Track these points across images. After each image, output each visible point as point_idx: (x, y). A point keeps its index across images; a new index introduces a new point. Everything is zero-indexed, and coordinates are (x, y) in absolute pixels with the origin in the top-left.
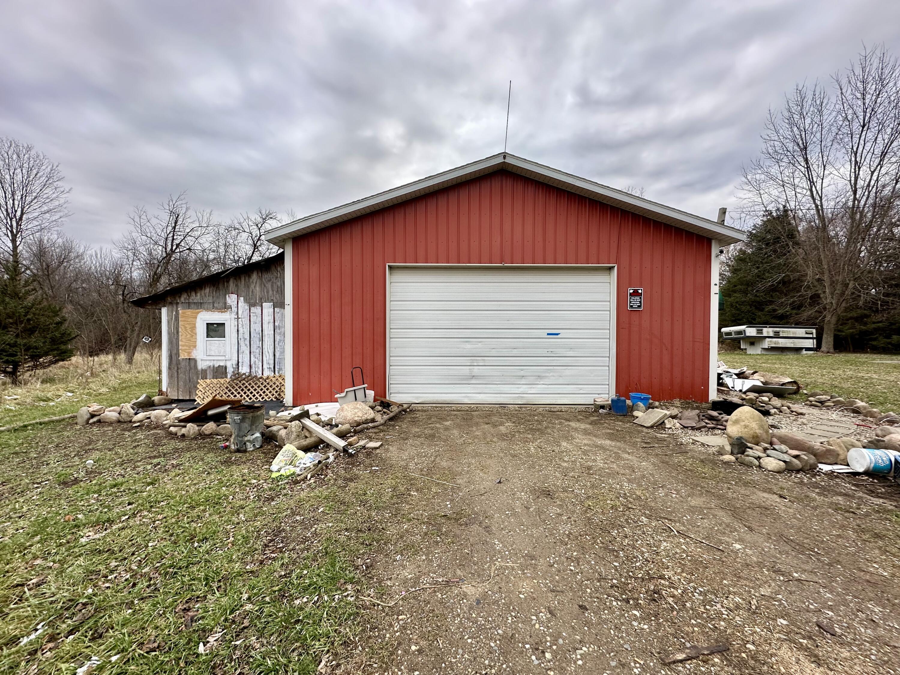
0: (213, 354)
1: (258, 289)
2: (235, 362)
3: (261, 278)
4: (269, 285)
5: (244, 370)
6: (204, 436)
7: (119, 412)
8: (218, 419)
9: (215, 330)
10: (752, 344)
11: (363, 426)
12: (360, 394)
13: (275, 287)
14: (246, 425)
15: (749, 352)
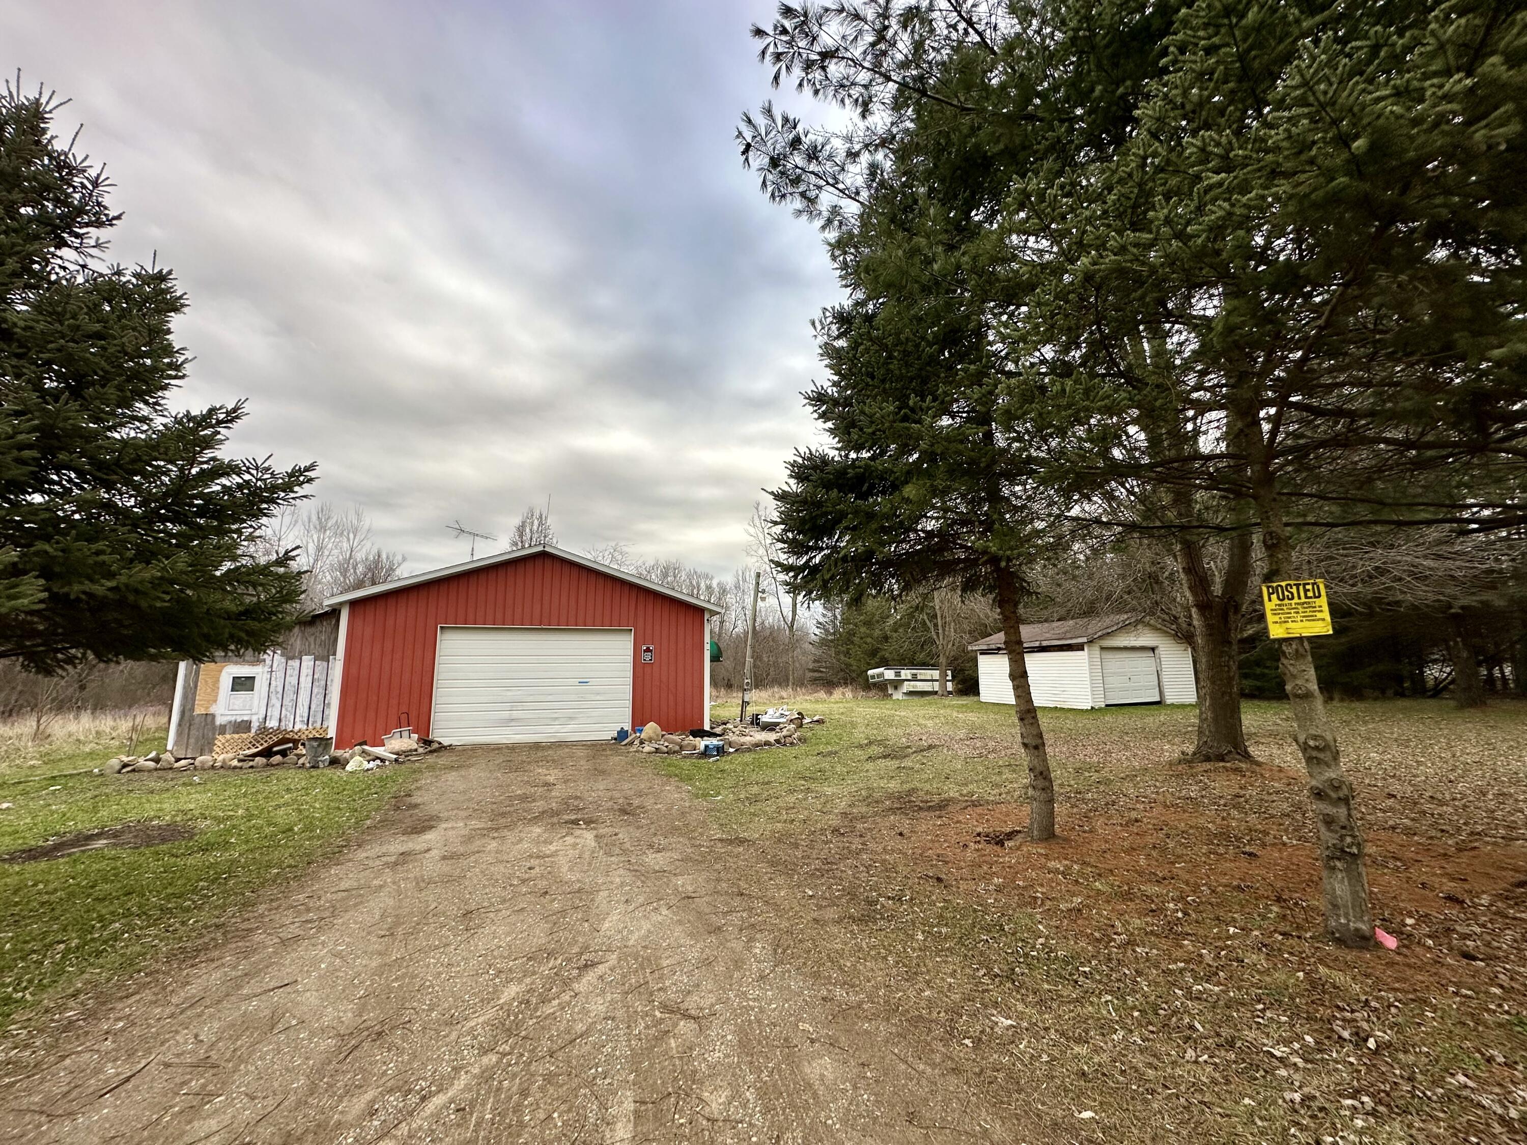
0: (236, 707)
1: (298, 642)
2: (262, 716)
3: (303, 632)
4: (312, 639)
5: (272, 724)
6: (273, 765)
7: (157, 760)
8: (284, 753)
9: (243, 684)
10: (896, 688)
11: (408, 753)
12: (406, 734)
13: (318, 641)
14: (320, 749)
15: (894, 697)
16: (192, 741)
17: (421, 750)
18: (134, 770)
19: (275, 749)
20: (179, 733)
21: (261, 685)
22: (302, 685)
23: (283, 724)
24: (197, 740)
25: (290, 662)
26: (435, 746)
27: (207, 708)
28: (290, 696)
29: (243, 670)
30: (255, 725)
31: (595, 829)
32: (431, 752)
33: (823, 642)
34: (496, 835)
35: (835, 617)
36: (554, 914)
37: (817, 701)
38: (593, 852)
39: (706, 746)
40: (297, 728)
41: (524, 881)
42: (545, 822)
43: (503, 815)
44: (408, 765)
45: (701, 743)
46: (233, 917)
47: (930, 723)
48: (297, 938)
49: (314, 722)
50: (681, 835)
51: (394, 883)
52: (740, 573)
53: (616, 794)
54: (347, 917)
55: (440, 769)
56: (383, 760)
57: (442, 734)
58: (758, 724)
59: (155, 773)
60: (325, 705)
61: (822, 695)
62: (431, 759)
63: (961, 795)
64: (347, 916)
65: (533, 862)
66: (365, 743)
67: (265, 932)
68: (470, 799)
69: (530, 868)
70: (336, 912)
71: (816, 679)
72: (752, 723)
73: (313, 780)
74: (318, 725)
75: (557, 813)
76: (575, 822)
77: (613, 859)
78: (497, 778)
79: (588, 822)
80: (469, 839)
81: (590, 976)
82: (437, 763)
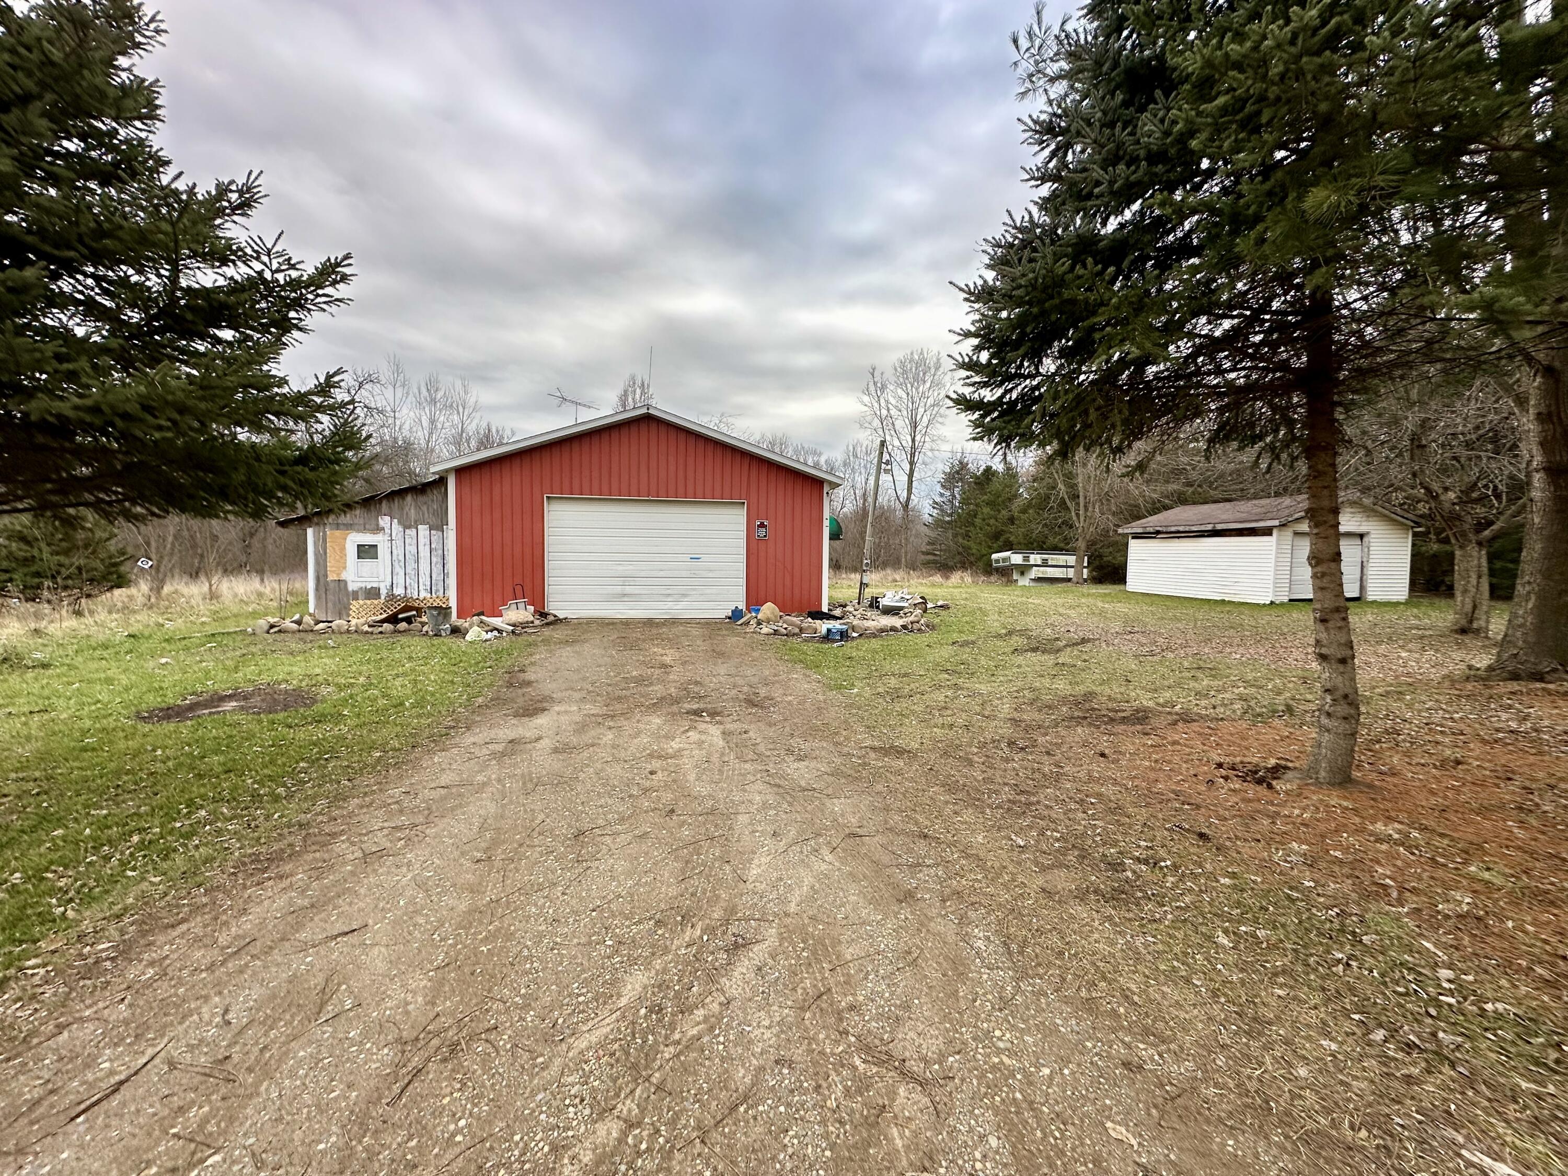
0: (364, 574)
1: (412, 511)
2: (389, 584)
3: (415, 501)
5: (399, 591)
6: (400, 632)
7: (299, 623)
8: (409, 620)
9: (366, 552)
10: (1022, 573)
11: (524, 625)
12: (521, 606)
13: (431, 510)
14: (441, 618)
15: (1020, 583)
16: (330, 605)
17: (537, 622)
18: (280, 631)
19: (400, 616)
20: (318, 598)
21: (383, 551)
22: (421, 554)
23: (408, 591)
24: (334, 605)
25: (408, 531)
26: (551, 618)
27: (338, 575)
28: (411, 566)
29: (367, 539)
30: (383, 592)
31: (721, 723)
32: (547, 624)
33: (938, 523)
34: (611, 724)
35: (954, 496)
36: (685, 847)
37: (933, 585)
38: (723, 754)
39: (829, 630)
40: (421, 597)
41: (646, 791)
42: (664, 711)
43: (619, 699)
44: (525, 637)
45: (823, 626)
46: (321, 813)
47: (1072, 613)
48: (381, 854)
49: (437, 591)
50: (823, 738)
51: (499, 780)
52: (851, 448)
53: (740, 681)
54: (441, 826)
55: (555, 643)
56: (500, 631)
57: (557, 607)
58: (878, 607)
59: (298, 635)
60: (445, 575)
61: (938, 578)
62: (547, 631)
63: (1158, 704)
64: (442, 823)
65: (656, 764)
66: (482, 614)
67: (348, 839)
68: (584, 679)
69: (652, 773)
70: (431, 817)
71: (929, 562)
72: (871, 606)
73: (434, 649)
74: (441, 594)
75: (677, 701)
76: (697, 713)
77: (747, 766)
78: (612, 657)
79: (713, 714)
80: (581, 728)
81: (744, 967)
82: (552, 637)
